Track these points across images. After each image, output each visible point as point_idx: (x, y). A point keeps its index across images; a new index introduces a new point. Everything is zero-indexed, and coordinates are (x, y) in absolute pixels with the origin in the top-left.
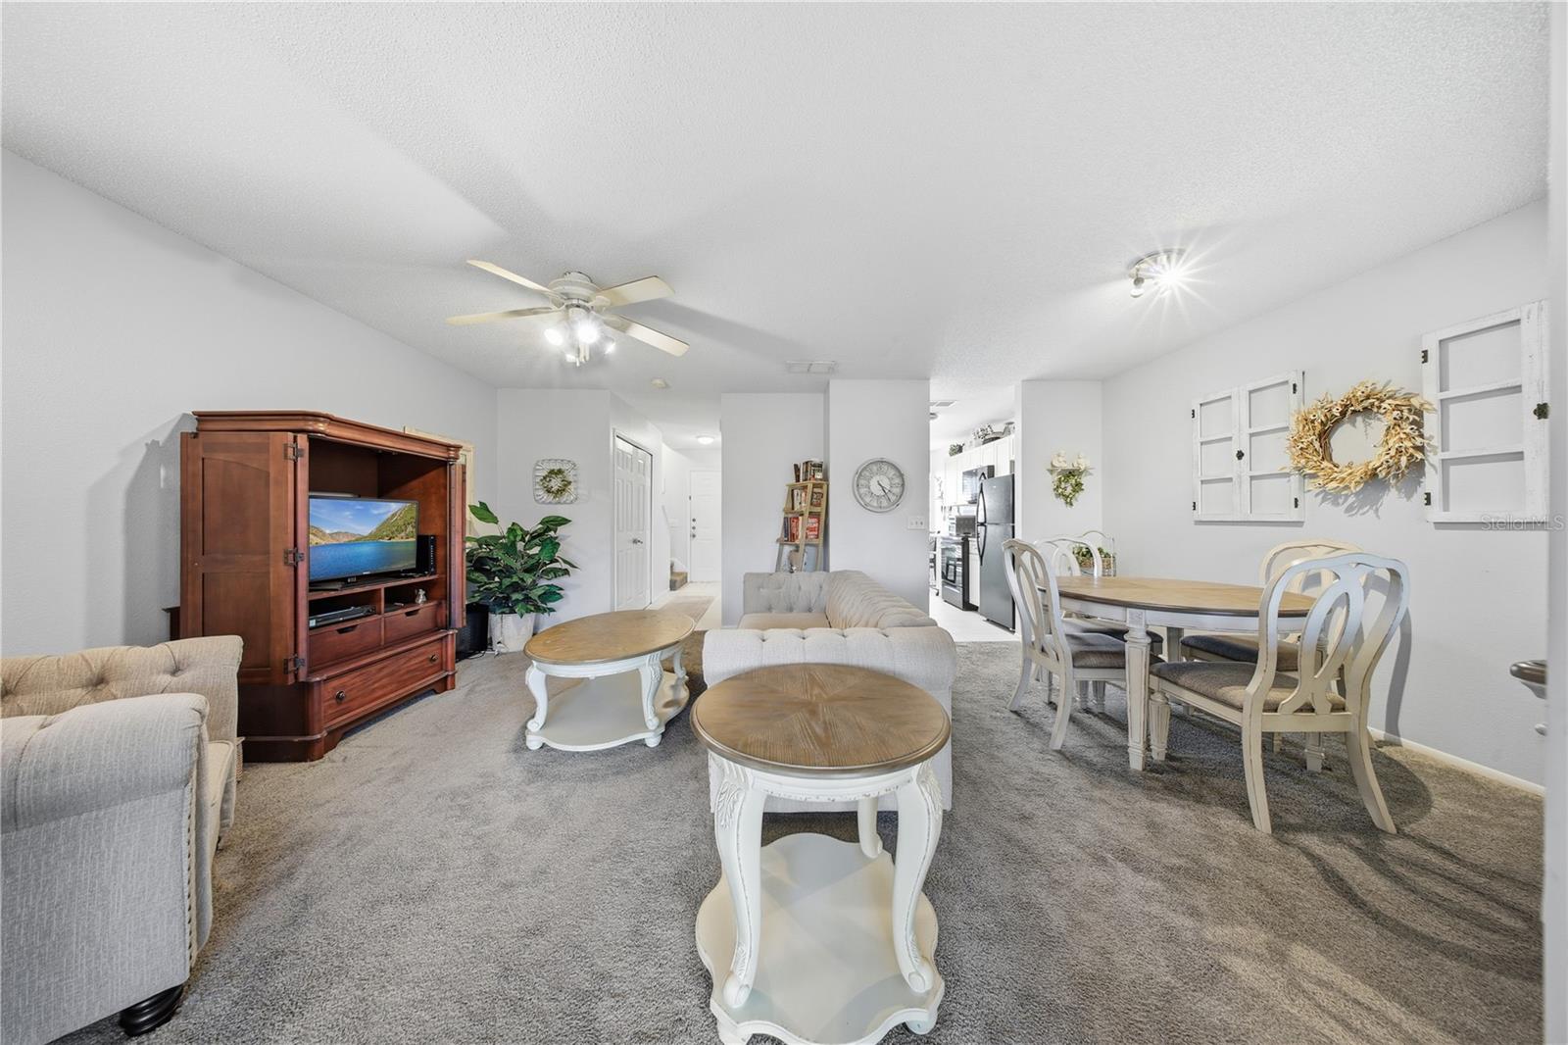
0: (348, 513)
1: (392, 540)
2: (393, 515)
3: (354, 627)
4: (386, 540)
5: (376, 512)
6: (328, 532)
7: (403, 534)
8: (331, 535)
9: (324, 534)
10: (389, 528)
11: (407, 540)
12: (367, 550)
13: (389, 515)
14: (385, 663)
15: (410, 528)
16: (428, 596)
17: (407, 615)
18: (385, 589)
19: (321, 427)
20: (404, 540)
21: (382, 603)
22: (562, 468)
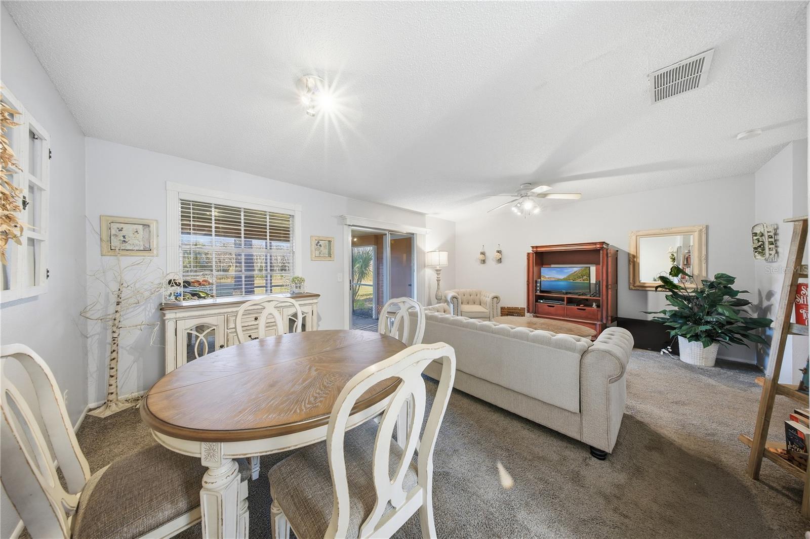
0: (554, 272)
2: (575, 272)
3: (553, 307)
4: (571, 281)
5: (566, 271)
6: (547, 277)
7: (580, 279)
8: (548, 278)
9: (546, 277)
10: (573, 277)
11: (584, 281)
12: (562, 283)
13: (573, 272)
15: (585, 277)
16: (598, 306)
17: (578, 309)
18: (567, 297)
19: (535, 249)
20: (582, 281)
21: (565, 302)
22: (762, 231)
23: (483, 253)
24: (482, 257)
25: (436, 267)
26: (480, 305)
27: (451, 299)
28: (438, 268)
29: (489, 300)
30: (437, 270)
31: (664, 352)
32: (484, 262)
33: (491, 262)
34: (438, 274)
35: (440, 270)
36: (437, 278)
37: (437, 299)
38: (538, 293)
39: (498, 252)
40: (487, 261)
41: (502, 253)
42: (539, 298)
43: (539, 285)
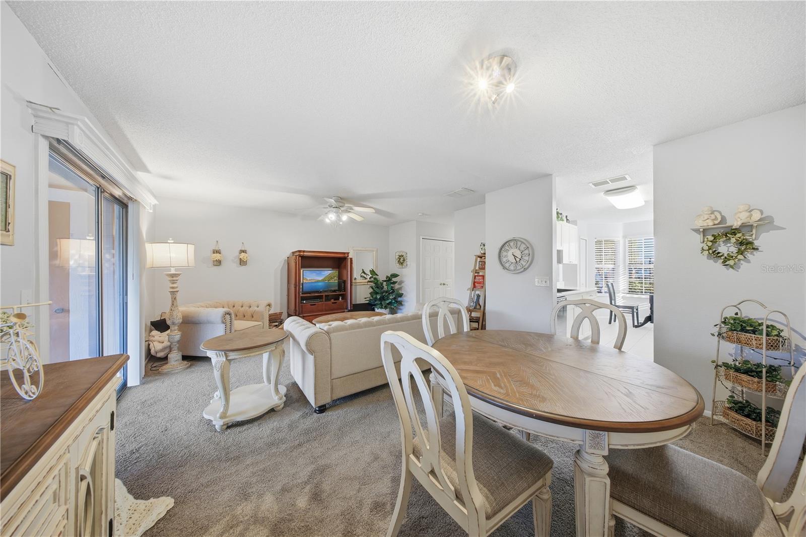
0: (314, 274)
1: (329, 281)
2: (330, 274)
3: (314, 305)
9: (308, 280)
11: (335, 281)
13: (328, 274)
15: (335, 278)
16: (344, 298)
17: (332, 303)
18: (325, 295)
21: (324, 299)
22: (403, 254)
23: (218, 252)
24: (216, 256)
27: (222, 317)
28: (173, 271)
30: (170, 275)
32: (218, 263)
34: (173, 282)
35: (177, 276)
36: (172, 288)
39: (242, 251)
40: (223, 262)
41: (247, 253)
42: (303, 299)
43: (301, 287)
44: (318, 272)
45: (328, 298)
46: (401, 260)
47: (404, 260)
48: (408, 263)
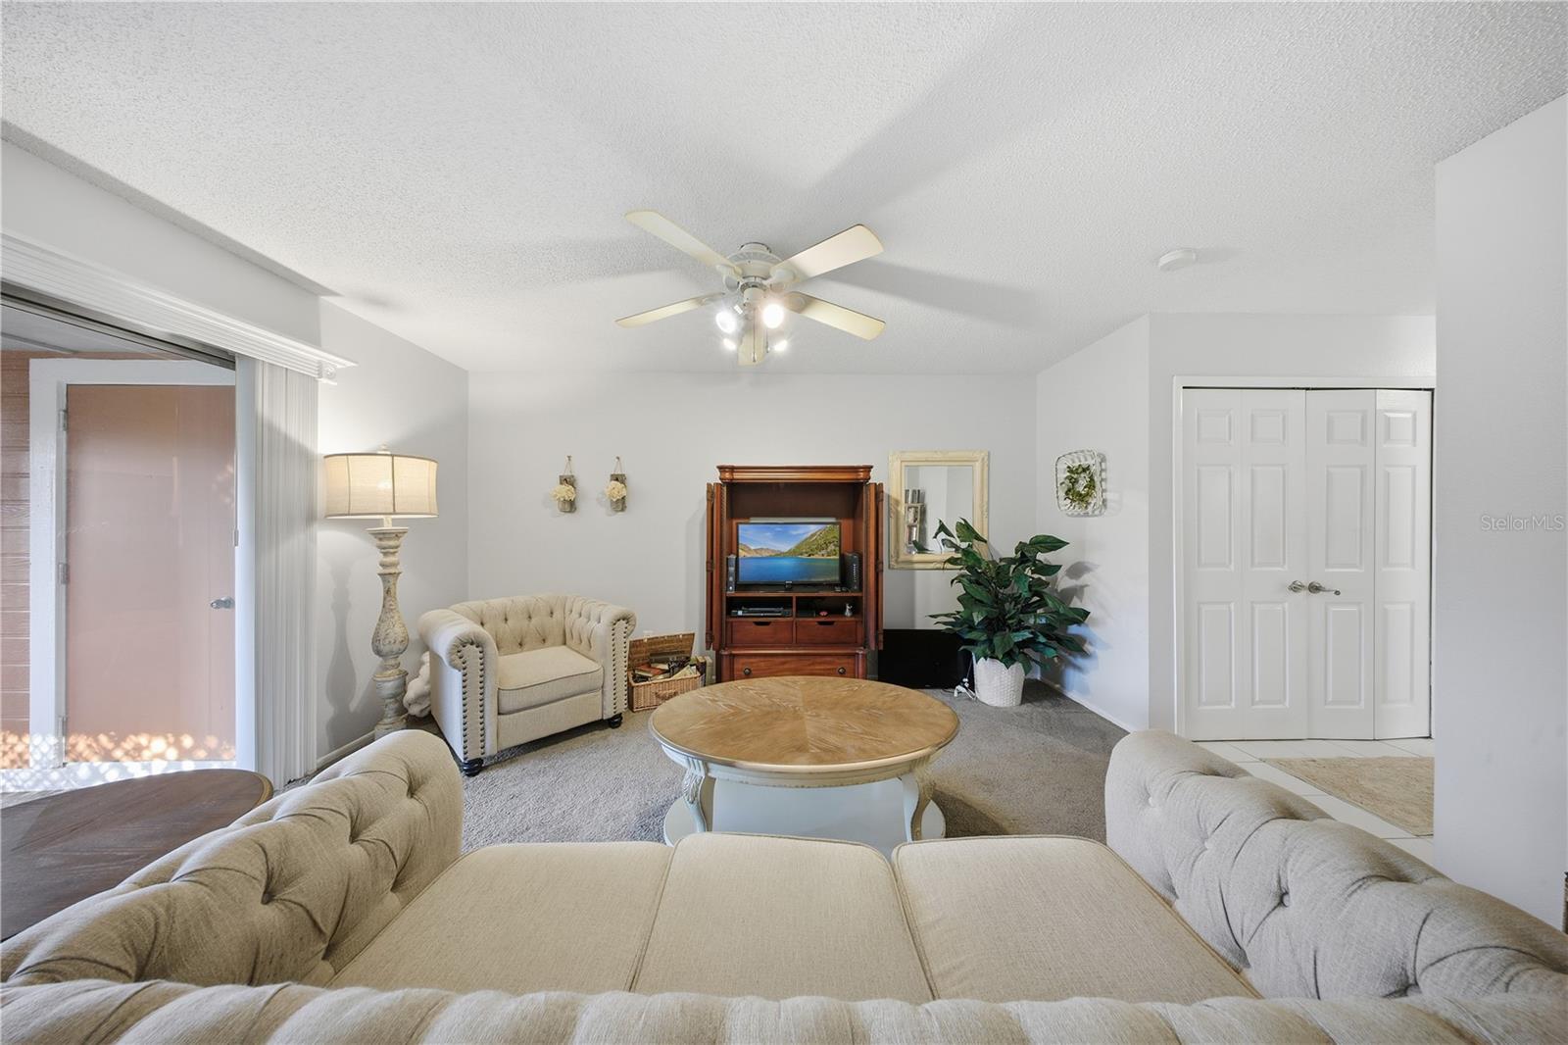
1: (812, 557)
2: (812, 536)
3: (767, 624)
4: (805, 556)
5: (794, 533)
6: (752, 548)
7: (823, 552)
8: (755, 550)
9: (750, 550)
10: (810, 546)
11: (829, 557)
12: (787, 563)
13: (810, 534)
14: (789, 659)
15: (831, 547)
16: (855, 611)
17: (821, 623)
18: (797, 598)
19: (727, 475)
20: (825, 557)
21: (794, 609)
22: (1085, 464)
23: (569, 481)
24: (565, 491)
25: (379, 522)
26: (565, 644)
27: (450, 653)
28: (387, 526)
29: (600, 629)
30: (382, 536)
31: (959, 692)
32: (571, 506)
33: (594, 510)
34: (386, 551)
35: (397, 535)
36: (383, 565)
37: (378, 652)
38: (731, 591)
39: (616, 478)
40: (580, 504)
41: (627, 482)
42: (733, 604)
43: (732, 569)
44: (778, 528)
45: (807, 606)
46: (1081, 486)
47: (1091, 485)
48: (1108, 496)
